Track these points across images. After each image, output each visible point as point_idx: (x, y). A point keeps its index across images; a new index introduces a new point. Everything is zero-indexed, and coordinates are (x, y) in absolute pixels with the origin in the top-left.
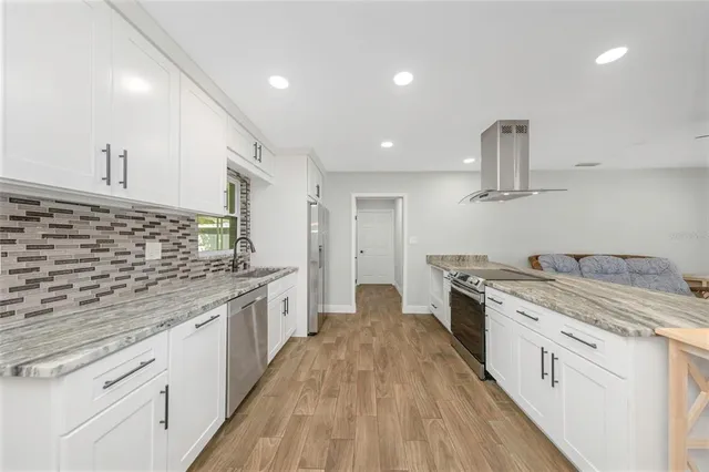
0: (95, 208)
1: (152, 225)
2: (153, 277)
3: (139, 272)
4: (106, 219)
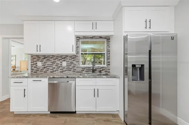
0: (53, 56)
1: (64, 58)
3: (61, 68)
4: (55, 58)
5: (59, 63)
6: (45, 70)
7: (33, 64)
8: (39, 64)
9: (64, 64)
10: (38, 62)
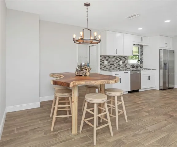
0: (114, 56)
1: (120, 58)
2: (121, 67)
3: (119, 66)
7: (101, 62)
9: (121, 62)
10: (105, 61)
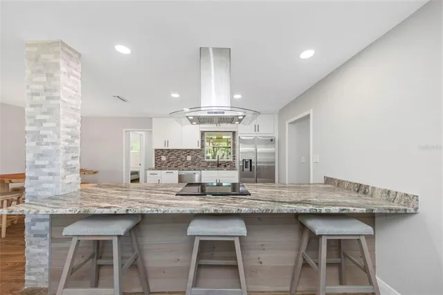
1: (189, 152)
2: (189, 164)
3: (185, 162)
4: (179, 152)
5: (184, 157)
6: (169, 164)
7: (157, 158)
8: (164, 158)
9: (189, 158)
10: (162, 157)
